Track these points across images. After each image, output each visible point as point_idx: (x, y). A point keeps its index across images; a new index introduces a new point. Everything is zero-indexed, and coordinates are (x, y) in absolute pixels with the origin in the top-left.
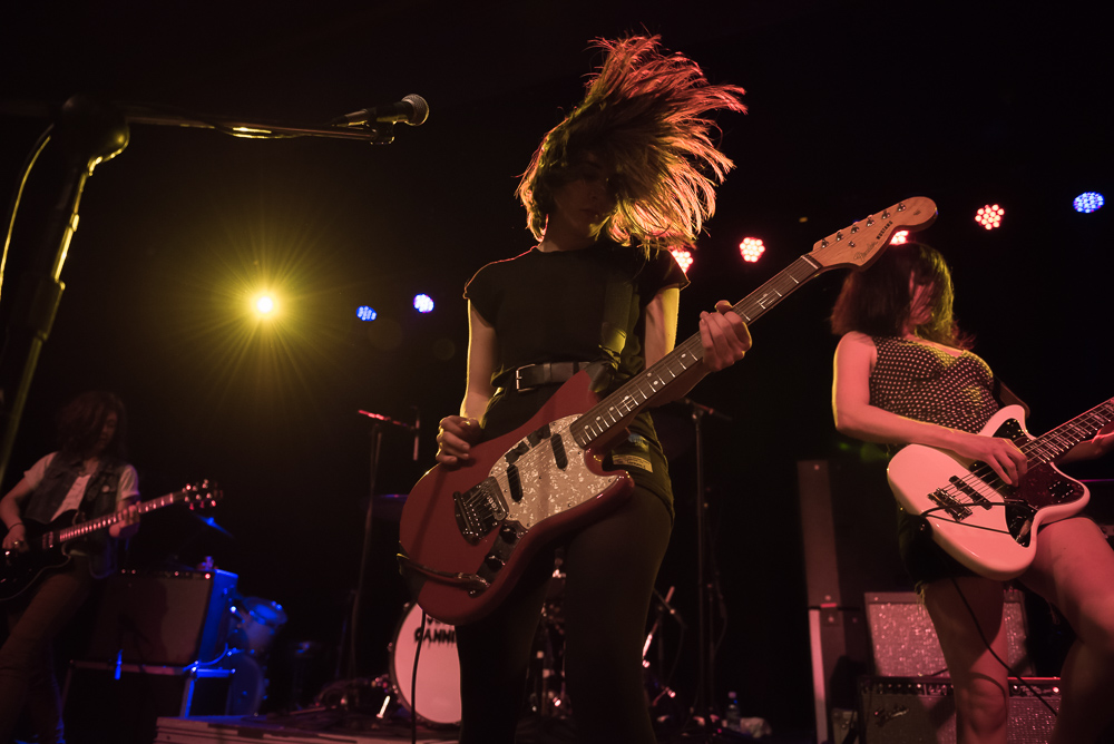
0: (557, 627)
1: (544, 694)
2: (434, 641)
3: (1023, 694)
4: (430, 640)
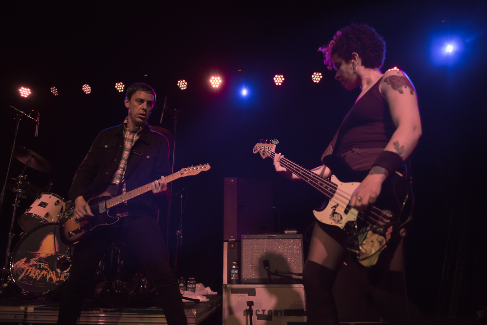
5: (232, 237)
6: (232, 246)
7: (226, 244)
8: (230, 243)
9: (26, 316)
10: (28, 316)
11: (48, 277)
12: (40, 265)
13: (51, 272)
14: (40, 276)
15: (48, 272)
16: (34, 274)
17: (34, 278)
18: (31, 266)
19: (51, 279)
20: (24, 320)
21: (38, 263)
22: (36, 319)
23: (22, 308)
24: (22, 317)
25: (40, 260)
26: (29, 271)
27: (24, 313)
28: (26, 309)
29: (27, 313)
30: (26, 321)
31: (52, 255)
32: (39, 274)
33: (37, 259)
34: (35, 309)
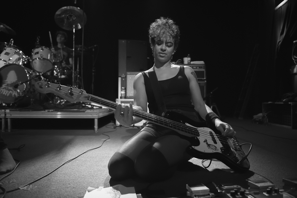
5: (123, 74)
6: (124, 79)
7: (120, 79)
8: (122, 78)
9: (5, 115)
10: (7, 114)
11: (13, 94)
12: (8, 88)
13: (14, 92)
14: (9, 94)
15: (13, 92)
16: (5, 93)
17: (5, 95)
18: (3, 88)
19: (15, 95)
20: (5, 117)
21: (7, 87)
22: (12, 116)
23: (3, 110)
24: (4, 115)
25: (8, 85)
26: (2, 91)
28: (5, 111)
29: (6, 113)
31: (14, 82)
32: (8, 93)
33: (6, 84)
34: (10, 111)
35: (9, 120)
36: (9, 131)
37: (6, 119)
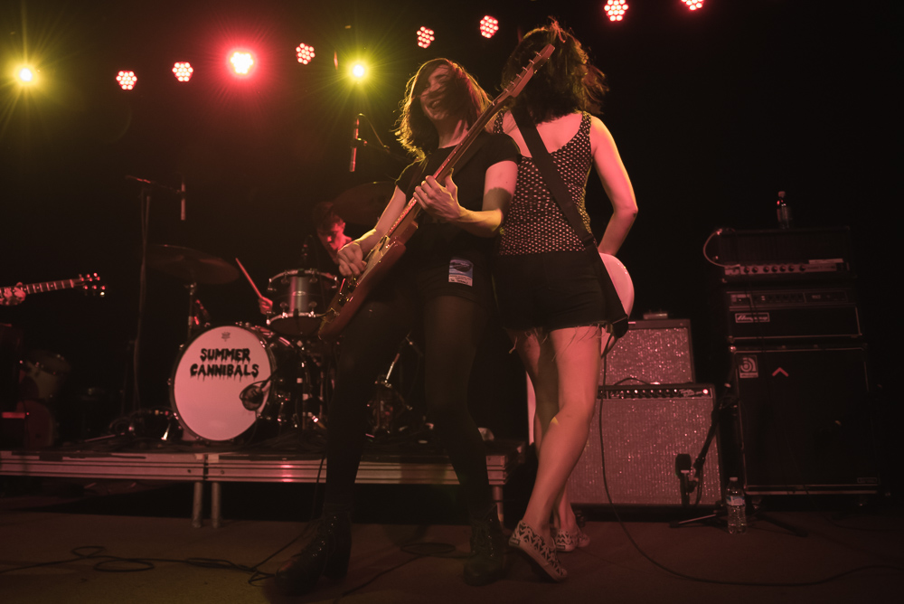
0: (315, 361)
1: (304, 414)
2: (208, 374)
3: (681, 395)
4: (205, 374)
9: (206, 470)
10: (210, 470)
20: (205, 477)
22: (225, 475)
23: (199, 457)
24: (201, 472)
27: (202, 465)
28: (206, 458)
29: (207, 464)
30: (207, 477)
34: (221, 458)
35: (216, 489)
36: (215, 524)
37: (207, 486)
